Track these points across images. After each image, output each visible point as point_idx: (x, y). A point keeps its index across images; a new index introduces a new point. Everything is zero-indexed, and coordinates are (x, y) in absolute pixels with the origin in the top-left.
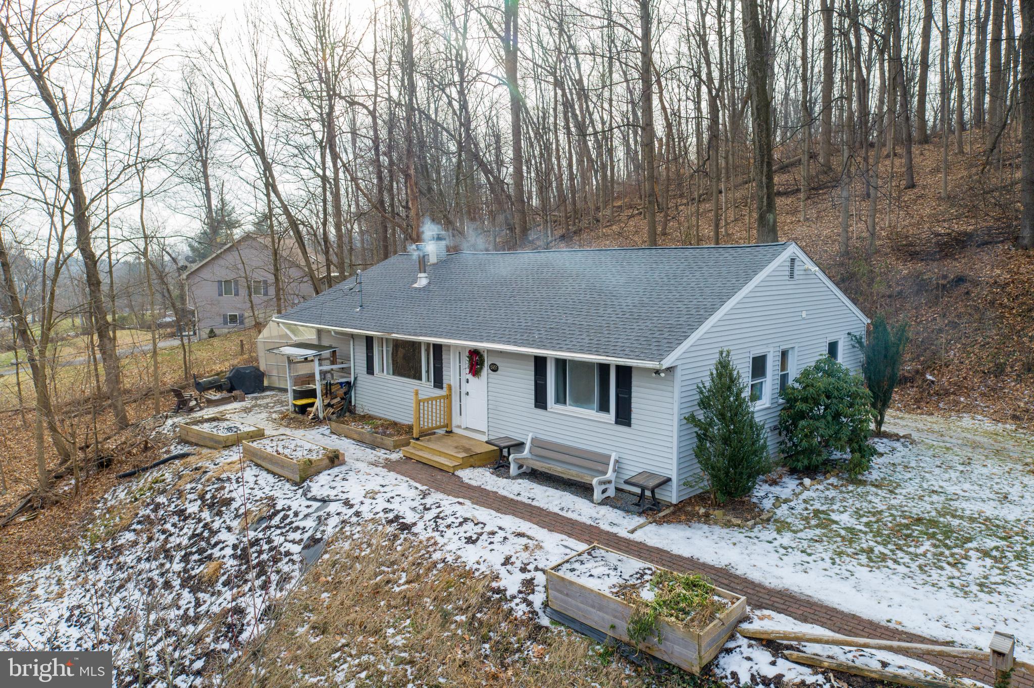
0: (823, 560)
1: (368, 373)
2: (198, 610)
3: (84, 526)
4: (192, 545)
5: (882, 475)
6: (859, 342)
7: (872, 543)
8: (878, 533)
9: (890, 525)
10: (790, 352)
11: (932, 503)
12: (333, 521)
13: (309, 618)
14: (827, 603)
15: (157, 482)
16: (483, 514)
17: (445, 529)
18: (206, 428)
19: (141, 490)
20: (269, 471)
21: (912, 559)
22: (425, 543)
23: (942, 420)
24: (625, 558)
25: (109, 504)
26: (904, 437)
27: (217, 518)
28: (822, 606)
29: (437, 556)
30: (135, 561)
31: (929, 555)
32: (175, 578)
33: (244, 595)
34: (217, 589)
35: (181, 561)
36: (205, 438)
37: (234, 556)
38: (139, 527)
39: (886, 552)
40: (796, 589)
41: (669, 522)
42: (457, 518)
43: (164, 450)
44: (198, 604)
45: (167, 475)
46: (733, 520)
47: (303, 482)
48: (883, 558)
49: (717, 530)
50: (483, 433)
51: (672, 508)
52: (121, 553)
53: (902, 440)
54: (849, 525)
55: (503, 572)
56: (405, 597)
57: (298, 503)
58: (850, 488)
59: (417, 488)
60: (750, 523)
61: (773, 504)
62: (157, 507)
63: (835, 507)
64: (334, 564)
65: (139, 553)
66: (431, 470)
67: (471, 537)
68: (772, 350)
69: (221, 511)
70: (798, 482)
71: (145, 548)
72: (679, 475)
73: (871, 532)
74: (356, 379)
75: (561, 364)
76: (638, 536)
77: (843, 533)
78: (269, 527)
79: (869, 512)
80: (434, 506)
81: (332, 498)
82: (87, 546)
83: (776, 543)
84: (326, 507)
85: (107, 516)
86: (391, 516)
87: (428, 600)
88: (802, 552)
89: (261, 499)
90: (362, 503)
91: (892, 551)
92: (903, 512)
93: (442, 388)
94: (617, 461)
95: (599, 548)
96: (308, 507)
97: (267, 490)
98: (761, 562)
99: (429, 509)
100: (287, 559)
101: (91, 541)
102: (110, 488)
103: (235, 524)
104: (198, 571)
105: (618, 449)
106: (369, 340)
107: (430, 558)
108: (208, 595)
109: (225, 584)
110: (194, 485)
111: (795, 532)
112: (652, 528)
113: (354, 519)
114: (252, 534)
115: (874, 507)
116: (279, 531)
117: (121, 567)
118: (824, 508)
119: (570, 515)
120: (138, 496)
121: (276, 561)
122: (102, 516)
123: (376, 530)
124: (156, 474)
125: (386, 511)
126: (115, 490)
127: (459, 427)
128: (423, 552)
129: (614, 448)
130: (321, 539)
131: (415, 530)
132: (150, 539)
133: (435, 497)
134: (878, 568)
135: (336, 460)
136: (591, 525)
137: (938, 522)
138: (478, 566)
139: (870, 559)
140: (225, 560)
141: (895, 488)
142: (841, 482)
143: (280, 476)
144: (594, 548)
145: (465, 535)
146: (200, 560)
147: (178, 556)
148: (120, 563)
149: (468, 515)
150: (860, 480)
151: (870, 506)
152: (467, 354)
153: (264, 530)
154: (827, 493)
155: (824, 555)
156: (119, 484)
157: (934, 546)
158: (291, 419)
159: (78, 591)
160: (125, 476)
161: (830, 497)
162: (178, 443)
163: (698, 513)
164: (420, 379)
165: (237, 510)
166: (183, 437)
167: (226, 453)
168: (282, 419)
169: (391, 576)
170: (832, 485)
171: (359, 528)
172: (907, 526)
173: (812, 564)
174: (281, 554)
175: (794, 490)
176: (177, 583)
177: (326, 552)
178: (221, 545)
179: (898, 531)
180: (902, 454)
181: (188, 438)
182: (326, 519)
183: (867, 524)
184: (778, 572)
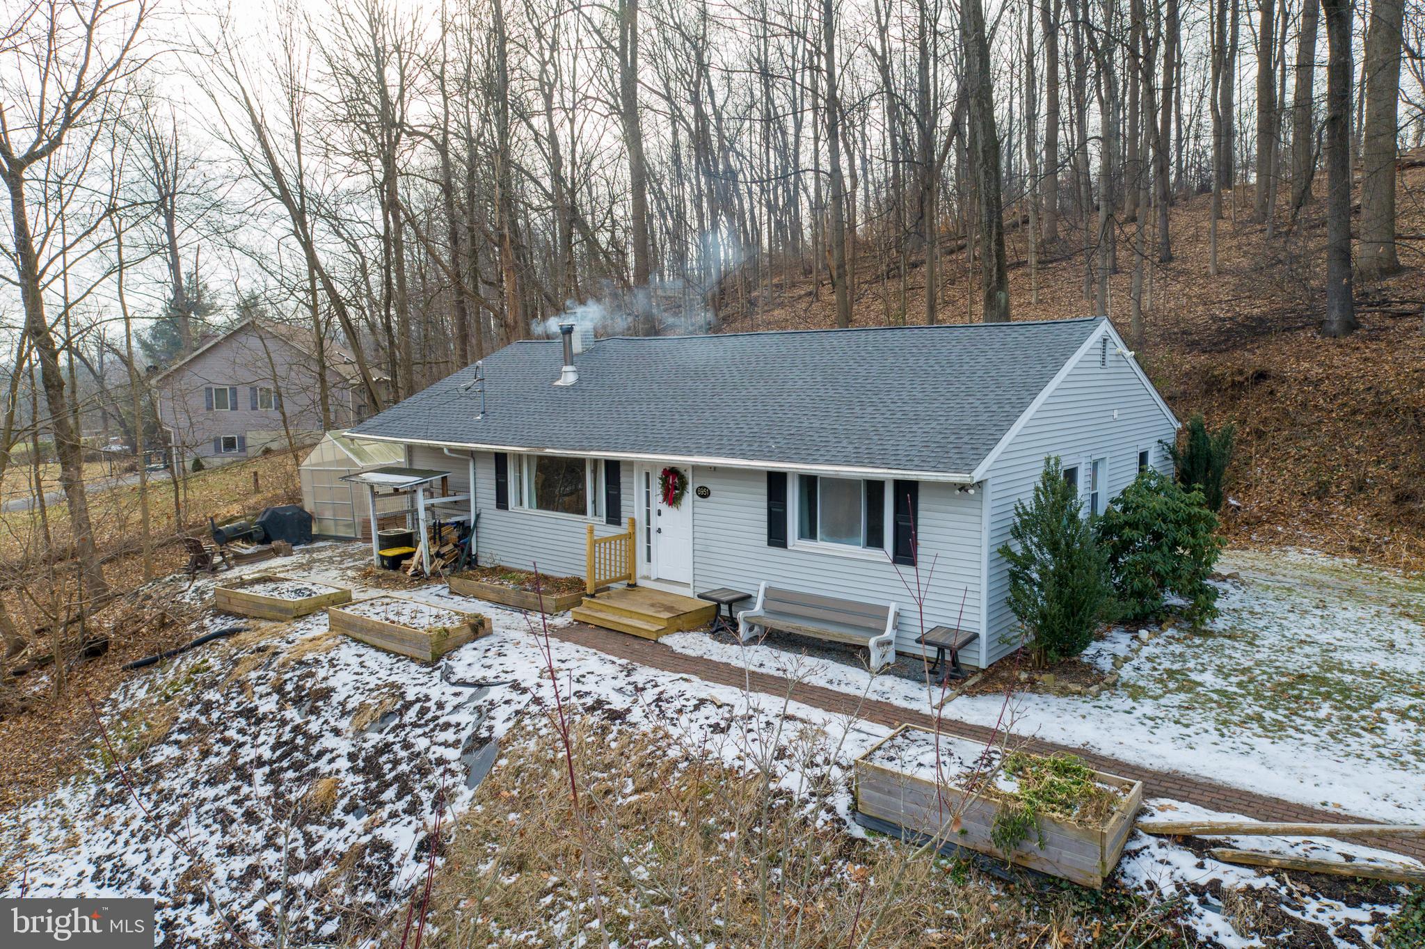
0: (1206, 731)
1: (498, 507)
2: (312, 850)
3: (86, 740)
4: (280, 759)
5: (1229, 624)
6: (1173, 452)
7: (1257, 709)
8: (1258, 696)
9: (1268, 685)
10: (1100, 465)
11: (1307, 656)
12: (502, 713)
13: (494, 849)
14: (1235, 786)
15: (197, 672)
16: (724, 693)
17: (675, 716)
18: (260, 591)
19: (172, 684)
20: (378, 649)
21: (1316, 726)
22: (651, 736)
23: (1262, 556)
24: (955, 740)
25: (122, 707)
26: (1229, 576)
27: (313, 718)
28: (1231, 790)
29: (674, 753)
30: (188, 786)
31: (1334, 719)
32: (263, 806)
33: (383, 823)
34: (336, 817)
35: (266, 782)
36: (260, 606)
37: (354, 770)
38: (183, 737)
39: (1280, 718)
40: (1188, 770)
41: (983, 693)
42: (688, 700)
43: (193, 626)
44: (310, 841)
45: (211, 660)
46: (1070, 686)
47: (438, 660)
48: (1281, 727)
49: (1051, 699)
50: (687, 585)
51: (980, 675)
52: (160, 776)
53: (1230, 580)
54: (1218, 687)
55: (780, 768)
56: (638, 811)
57: (438, 690)
58: (1197, 641)
59: (613, 663)
60: (1094, 689)
61: (1114, 664)
62: (207, 707)
63: (1191, 665)
64: (518, 772)
65: (191, 775)
66: (620, 637)
67: (718, 724)
68: (1084, 461)
69: (317, 708)
70: (1130, 635)
71: (200, 767)
72: (989, 629)
73: (1249, 694)
74: (478, 516)
75: (809, 483)
76: (950, 712)
77: (1215, 697)
78: (402, 726)
79: (1235, 670)
80: (648, 686)
81: (492, 680)
82: (100, 771)
83: (1137, 713)
84: (486, 693)
85: (124, 724)
86: (589, 701)
87: (676, 814)
88: (1177, 722)
89: (378, 688)
90: (539, 686)
91: (1285, 716)
92: (1277, 668)
93: (619, 523)
94: (897, 615)
95: (914, 729)
96: (456, 694)
97: (383, 674)
98: (1128, 739)
99: (643, 689)
100: (441, 769)
101: (104, 761)
102: (118, 683)
103: (344, 724)
104: (300, 795)
105: (896, 598)
106: (501, 460)
107: (665, 755)
108: (324, 828)
109: (347, 811)
110: (261, 673)
111: (1156, 698)
112: (963, 701)
113: (534, 709)
114: (374, 738)
115: (1238, 664)
116: (419, 731)
117: (166, 796)
118: (1176, 667)
119: (843, 689)
120: (170, 693)
121: (423, 772)
122: (115, 725)
123: (573, 722)
124: (191, 660)
125: (579, 694)
126: (126, 687)
127: (647, 578)
128: (651, 748)
129: (891, 597)
130: (489, 739)
131: (630, 718)
132: (205, 754)
133: (643, 674)
134: (1280, 738)
135: (480, 629)
136: (878, 702)
137: (1324, 678)
138: (741, 763)
139: (1263, 727)
140: (341, 776)
141: (1253, 639)
142: (1182, 635)
143: (397, 655)
144: (907, 729)
145: (708, 722)
146: (298, 779)
147: (259, 774)
148: (162, 790)
149: (703, 695)
150: (1205, 631)
151: (1232, 662)
152: (659, 473)
153: (393, 730)
154: (1171, 648)
155: (1205, 725)
156: (131, 678)
157: (1336, 708)
158: (379, 577)
159: (101, 834)
160: (138, 666)
161: (1177, 652)
162: (215, 616)
163: (1019, 679)
164: (584, 512)
165: (343, 704)
166: (221, 606)
167: (301, 625)
168: (365, 577)
169: (610, 783)
170: (1173, 637)
171: (545, 721)
172: (1291, 686)
173: (1195, 739)
174: (430, 762)
175: (1129, 646)
176: (266, 813)
177: (501, 756)
178: (328, 756)
179: (1283, 692)
180: (1238, 597)
181: (229, 608)
182: (489, 710)
183: (1240, 685)
184: (1155, 749)
